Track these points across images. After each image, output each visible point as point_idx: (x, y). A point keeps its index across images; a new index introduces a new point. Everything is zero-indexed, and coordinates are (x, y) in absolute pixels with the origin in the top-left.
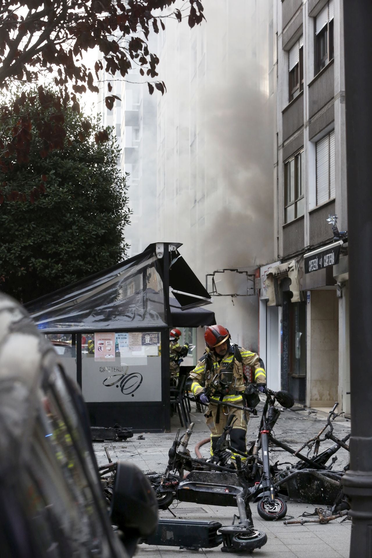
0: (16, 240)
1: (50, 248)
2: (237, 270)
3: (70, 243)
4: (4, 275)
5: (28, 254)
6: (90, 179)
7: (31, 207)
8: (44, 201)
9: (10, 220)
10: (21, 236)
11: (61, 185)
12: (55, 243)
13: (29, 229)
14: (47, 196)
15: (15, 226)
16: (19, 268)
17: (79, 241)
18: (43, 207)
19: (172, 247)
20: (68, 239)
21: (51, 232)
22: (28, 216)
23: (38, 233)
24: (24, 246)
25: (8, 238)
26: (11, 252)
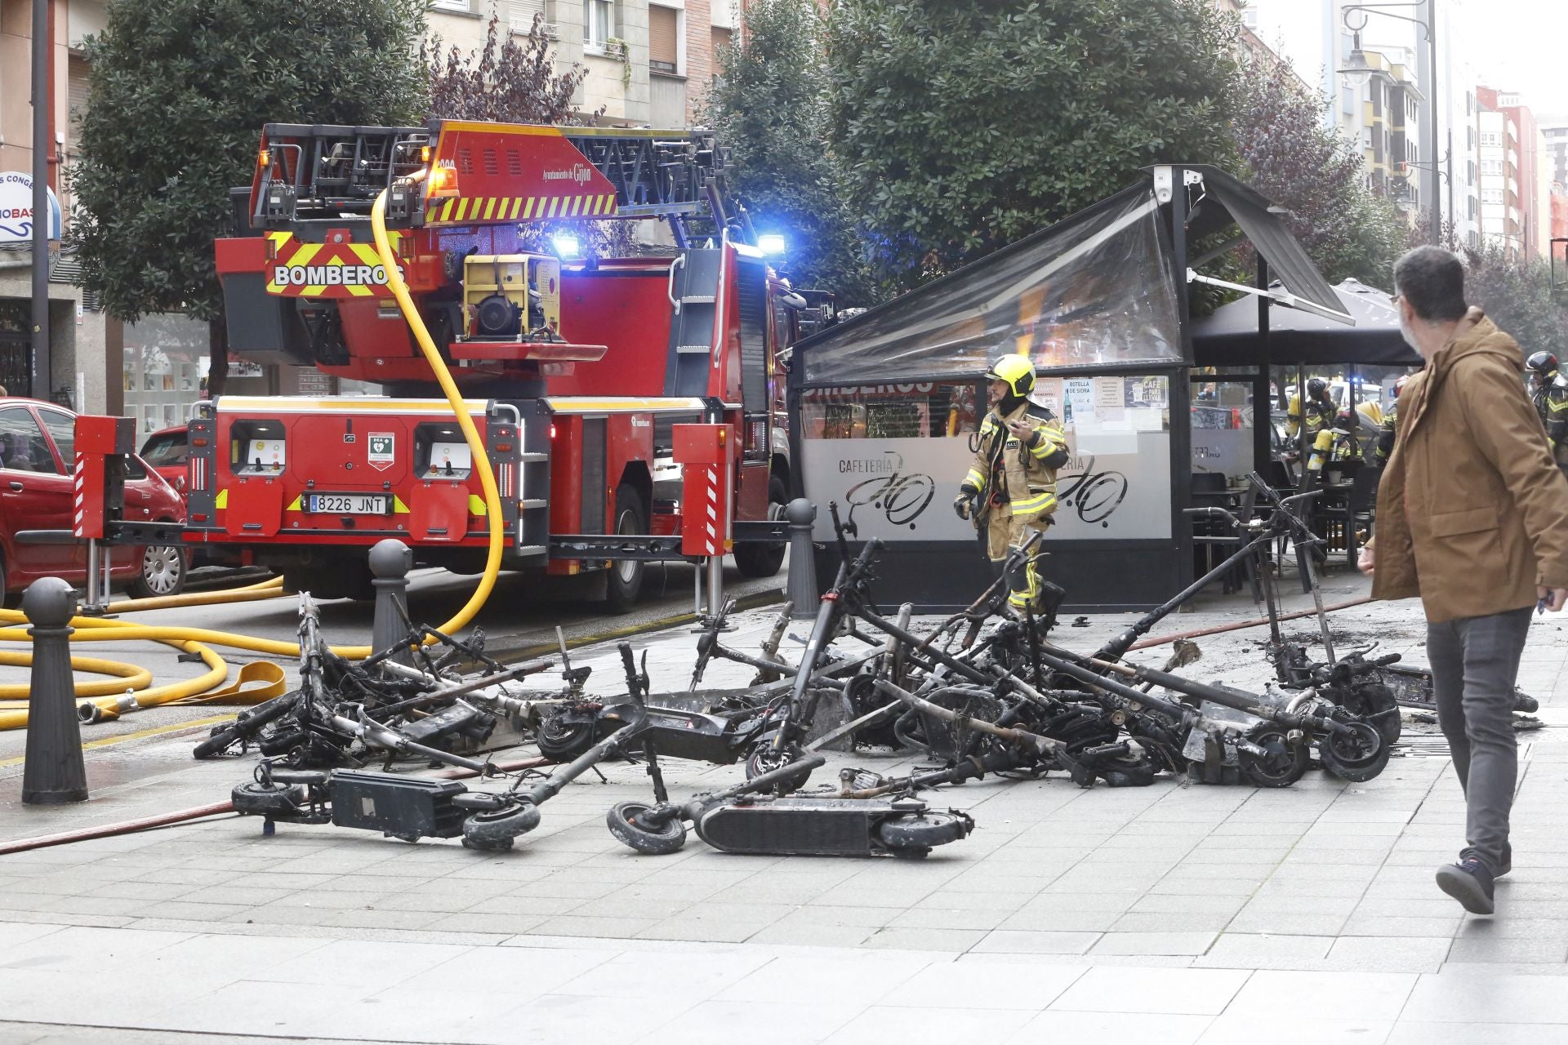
0: (958, 167)
1: (1035, 184)
3: (1083, 171)
4: (935, 251)
5: (985, 199)
6: (1123, 19)
7: (984, 91)
8: (1012, 74)
9: (940, 122)
10: (966, 159)
11: (1054, 37)
12: (1048, 172)
13: (985, 142)
14: (1020, 63)
15: (954, 134)
16: (965, 233)
17: (1099, 166)
18: (1012, 89)
19: (1192, 174)
20: (1075, 163)
21: (1036, 146)
22: (979, 110)
23: (1006, 149)
24: (975, 180)
25: (939, 163)
26: (947, 195)
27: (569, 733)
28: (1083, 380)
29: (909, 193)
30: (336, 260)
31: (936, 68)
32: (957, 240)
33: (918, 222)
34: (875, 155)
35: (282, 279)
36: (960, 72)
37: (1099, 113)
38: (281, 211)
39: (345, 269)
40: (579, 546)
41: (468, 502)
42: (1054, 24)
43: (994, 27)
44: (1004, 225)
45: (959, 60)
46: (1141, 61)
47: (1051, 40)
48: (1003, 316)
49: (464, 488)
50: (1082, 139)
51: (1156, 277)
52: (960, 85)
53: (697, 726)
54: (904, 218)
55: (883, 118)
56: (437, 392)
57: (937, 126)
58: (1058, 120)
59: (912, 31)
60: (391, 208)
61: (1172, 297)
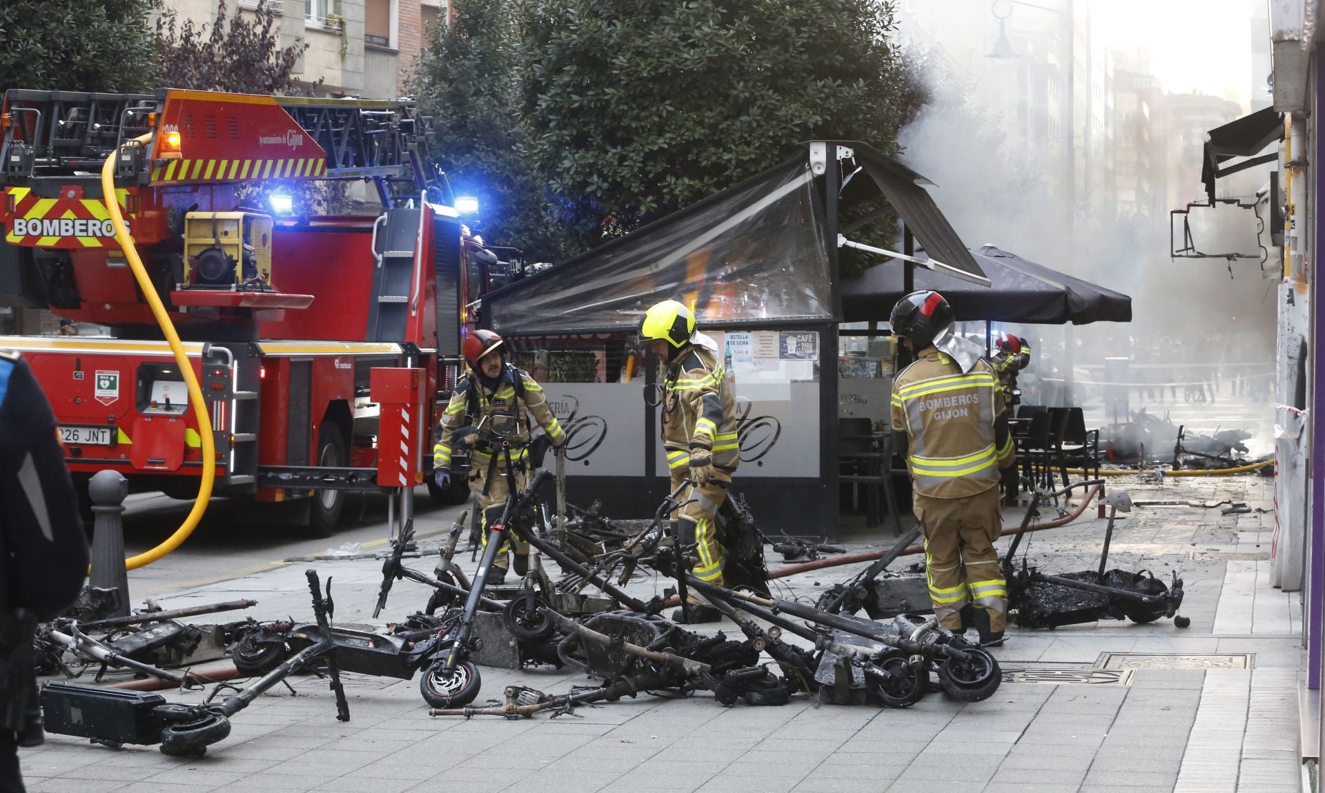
0: (636, 138)
1: (704, 155)
2: (1238, 201)
3: (748, 144)
4: (614, 213)
5: (659, 168)
6: (788, 7)
7: (661, 71)
8: (686, 56)
9: (620, 98)
10: (644, 132)
11: (724, 23)
12: (717, 144)
13: (660, 117)
14: (693, 46)
15: (633, 109)
16: (641, 198)
17: (763, 140)
18: (685, 69)
19: (845, 149)
20: (742, 137)
21: (707, 121)
22: (656, 87)
23: (680, 123)
24: (651, 150)
25: (619, 134)
26: (626, 163)
27: (262, 651)
28: (743, 334)
29: (591, 161)
30: (69, 214)
31: (618, 49)
32: (633, 204)
33: (599, 188)
34: (561, 126)
35: (20, 230)
36: (640, 53)
37: (764, 92)
38: (20, 168)
39: (78, 222)
40: (284, 476)
41: (184, 435)
42: (725, 11)
43: (671, 13)
44: (677, 192)
45: (639, 42)
46: (803, 45)
47: (722, 25)
48: (671, 275)
49: (181, 422)
50: (748, 115)
51: (810, 242)
52: (639, 65)
53: (376, 646)
54: (585, 184)
55: (570, 93)
56: (159, 334)
57: (617, 101)
58: (727, 97)
59: (596, 15)
60: (119, 167)
61: (824, 259)
